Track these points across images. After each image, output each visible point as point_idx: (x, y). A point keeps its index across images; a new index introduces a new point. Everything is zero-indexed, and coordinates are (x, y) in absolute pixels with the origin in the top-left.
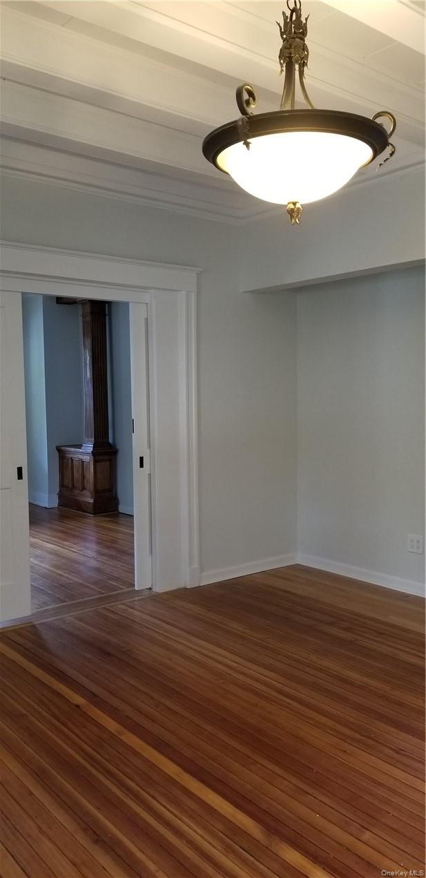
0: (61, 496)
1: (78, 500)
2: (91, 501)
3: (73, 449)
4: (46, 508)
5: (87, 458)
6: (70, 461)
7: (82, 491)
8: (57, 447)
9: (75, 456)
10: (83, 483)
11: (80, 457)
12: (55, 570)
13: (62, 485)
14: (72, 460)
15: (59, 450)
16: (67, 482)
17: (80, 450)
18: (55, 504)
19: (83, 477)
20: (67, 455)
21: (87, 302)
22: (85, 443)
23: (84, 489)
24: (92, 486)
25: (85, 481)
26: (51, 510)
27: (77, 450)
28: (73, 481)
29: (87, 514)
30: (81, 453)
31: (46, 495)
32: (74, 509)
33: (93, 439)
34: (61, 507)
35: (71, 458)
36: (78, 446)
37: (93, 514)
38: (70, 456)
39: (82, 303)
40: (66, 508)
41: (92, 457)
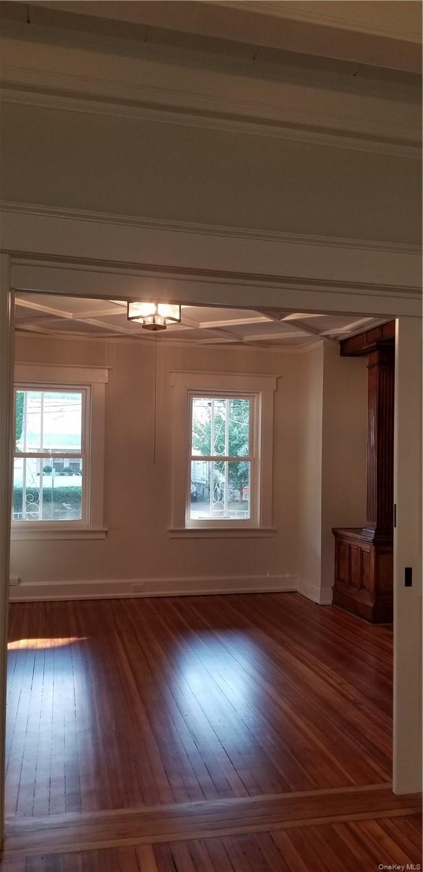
0: (336, 591)
1: (355, 601)
2: (371, 605)
3: (351, 534)
4: (317, 604)
5: (368, 548)
6: (347, 551)
7: (360, 589)
8: (333, 529)
9: (353, 543)
10: (362, 579)
11: (359, 544)
12: (294, 716)
13: (338, 578)
14: (350, 548)
15: (335, 532)
16: (343, 575)
17: (360, 537)
18: (329, 601)
19: (362, 571)
20: (345, 541)
21: (374, 350)
22: (365, 528)
23: (362, 586)
24: (372, 586)
25: (364, 577)
26: (322, 608)
27: (356, 536)
28: (350, 574)
29: (365, 621)
30: (360, 540)
31: (317, 588)
32: (351, 612)
33: (375, 523)
34: (335, 606)
35: (349, 545)
36: (358, 530)
37: (373, 623)
38: (348, 542)
39: (369, 352)
40: (341, 609)
41: (373, 547)
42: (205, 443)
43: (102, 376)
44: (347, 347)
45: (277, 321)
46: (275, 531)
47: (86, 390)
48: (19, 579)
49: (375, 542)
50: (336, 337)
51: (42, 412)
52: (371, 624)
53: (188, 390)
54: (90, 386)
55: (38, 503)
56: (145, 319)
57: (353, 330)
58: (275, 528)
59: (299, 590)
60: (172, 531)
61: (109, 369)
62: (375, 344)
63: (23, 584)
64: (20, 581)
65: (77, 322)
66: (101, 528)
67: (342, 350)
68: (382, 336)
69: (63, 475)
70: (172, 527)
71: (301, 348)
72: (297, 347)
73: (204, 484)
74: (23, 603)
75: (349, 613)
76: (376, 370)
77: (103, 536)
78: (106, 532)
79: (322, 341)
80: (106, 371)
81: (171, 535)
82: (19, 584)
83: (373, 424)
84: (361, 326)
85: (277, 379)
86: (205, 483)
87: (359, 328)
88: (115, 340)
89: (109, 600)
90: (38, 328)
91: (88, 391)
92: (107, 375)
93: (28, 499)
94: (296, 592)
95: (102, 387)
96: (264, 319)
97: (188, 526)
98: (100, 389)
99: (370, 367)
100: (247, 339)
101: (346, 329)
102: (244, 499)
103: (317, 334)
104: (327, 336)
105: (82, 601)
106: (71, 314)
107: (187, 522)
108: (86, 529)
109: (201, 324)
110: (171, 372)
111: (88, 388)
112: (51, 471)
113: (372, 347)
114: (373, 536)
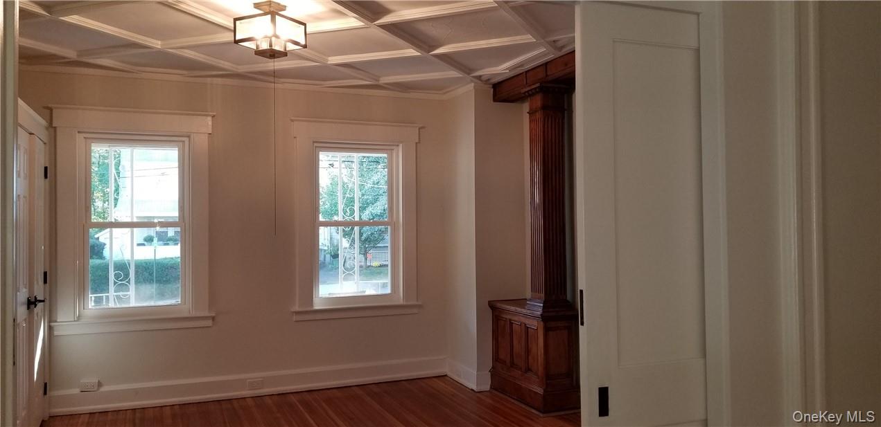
0: (494, 373)
1: (520, 386)
2: (540, 391)
3: (513, 308)
4: (472, 390)
5: (535, 324)
7: (525, 372)
8: (490, 302)
9: (515, 318)
10: (527, 361)
11: (523, 320)
13: (496, 358)
14: (511, 324)
15: (492, 306)
16: (504, 354)
17: (524, 311)
18: (487, 387)
19: (528, 351)
20: (504, 316)
21: (537, 92)
22: (530, 300)
23: (528, 370)
24: (541, 369)
25: (530, 357)
26: (478, 394)
27: (519, 309)
28: (512, 355)
29: (533, 411)
30: (525, 315)
31: (473, 372)
32: (514, 399)
33: (543, 295)
34: (494, 391)
35: (510, 320)
36: (521, 302)
37: (543, 413)
38: (508, 317)
39: (530, 96)
40: (501, 395)
41: (542, 323)
42: (326, 206)
43: (205, 125)
44: (503, 92)
45: (425, 54)
46: (419, 306)
47: (184, 141)
48: (99, 382)
49: (544, 318)
50: (489, 80)
51: (132, 177)
52: (541, 415)
53: (314, 142)
54: (189, 137)
55: (129, 282)
56: (259, 43)
57: (511, 69)
58: (420, 303)
59: (449, 374)
60: (298, 313)
61: (213, 116)
62: (538, 85)
63: (104, 389)
64: (100, 385)
65: (168, 54)
66: (206, 314)
67: (495, 95)
68: (547, 76)
69: (168, 244)
70: (297, 308)
71: (445, 93)
72: (440, 92)
73: (325, 251)
74: (105, 413)
75: (513, 401)
76: (539, 115)
77: (209, 323)
78: (213, 318)
79: (473, 84)
80: (209, 119)
81: (295, 318)
82: (98, 389)
83: (536, 180)
84: (521, 65)
85: (419, 129)
86: (326, 248)
87: (519, 67)
88: (219, 81)
89: (219, 401)
90: (116, 63)
91: (187, 143)
92: (210, 123)
93: (117, 276)
94: (446, 375)
95: (205, 138)
96: (411, 52)
97: (317, 306)
98: (202, 141)
99: (531, 113)
100: (385, 80)
101: (502, 69)
102: (368, 264)
103: (469, 74)
104: (479, 77)
105: (183, 405)
106: (159, 42)
107: (316, 300)
108: (186, 315)
109: (330, 58)
110: (292, 121)
111: (186, 139)
112: (153, 241)
113: (535, 89)
114: (541, 310)
